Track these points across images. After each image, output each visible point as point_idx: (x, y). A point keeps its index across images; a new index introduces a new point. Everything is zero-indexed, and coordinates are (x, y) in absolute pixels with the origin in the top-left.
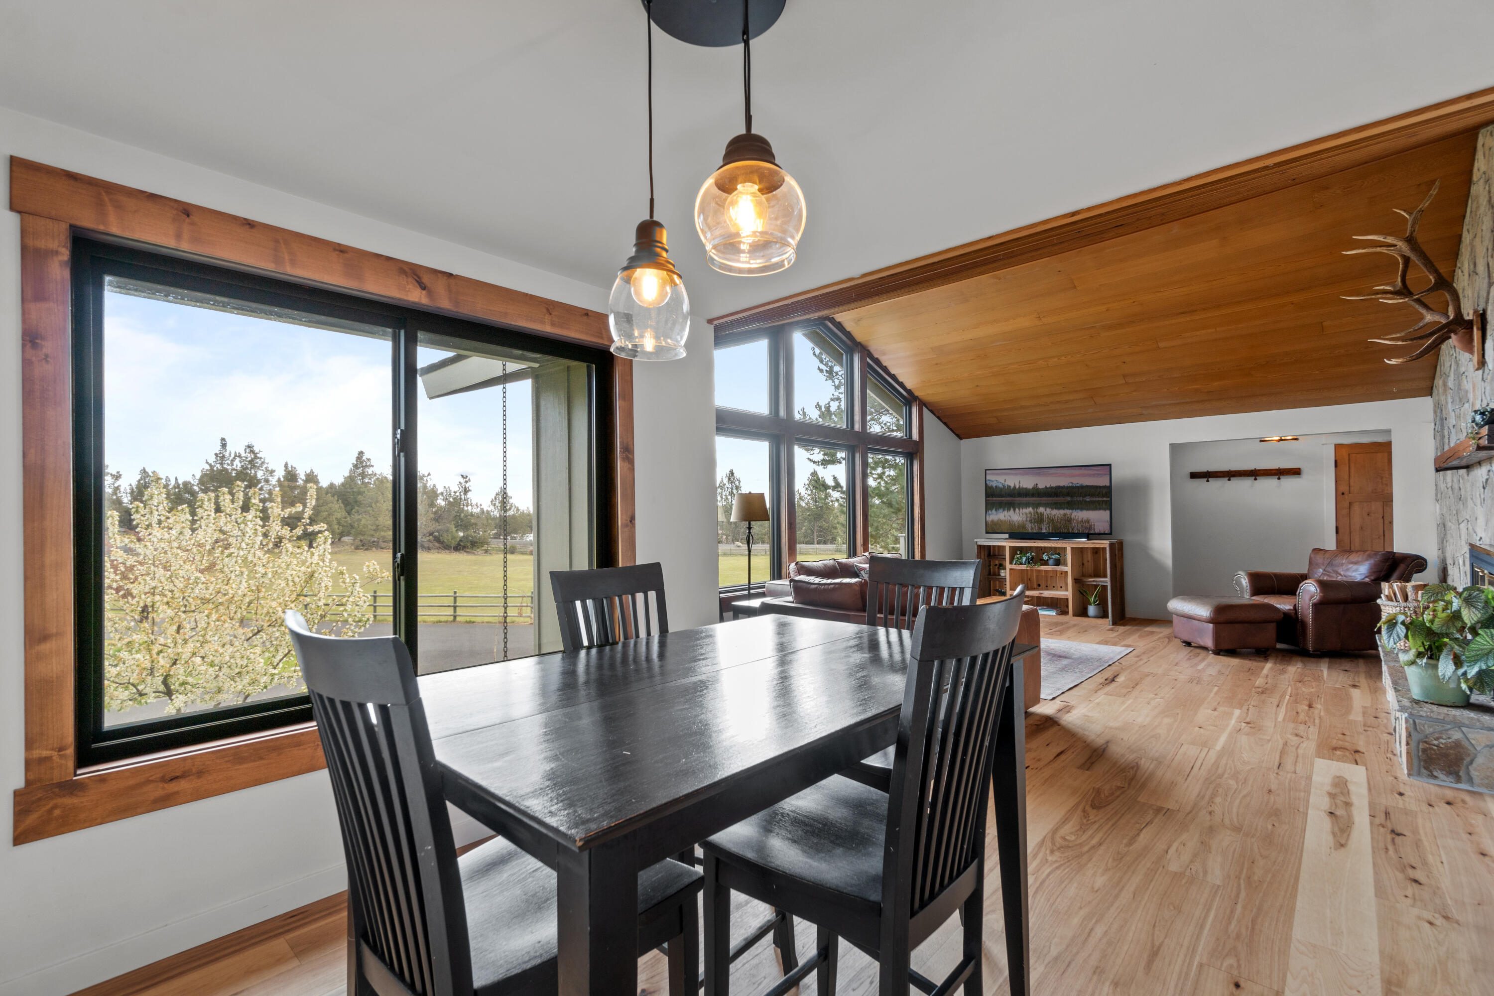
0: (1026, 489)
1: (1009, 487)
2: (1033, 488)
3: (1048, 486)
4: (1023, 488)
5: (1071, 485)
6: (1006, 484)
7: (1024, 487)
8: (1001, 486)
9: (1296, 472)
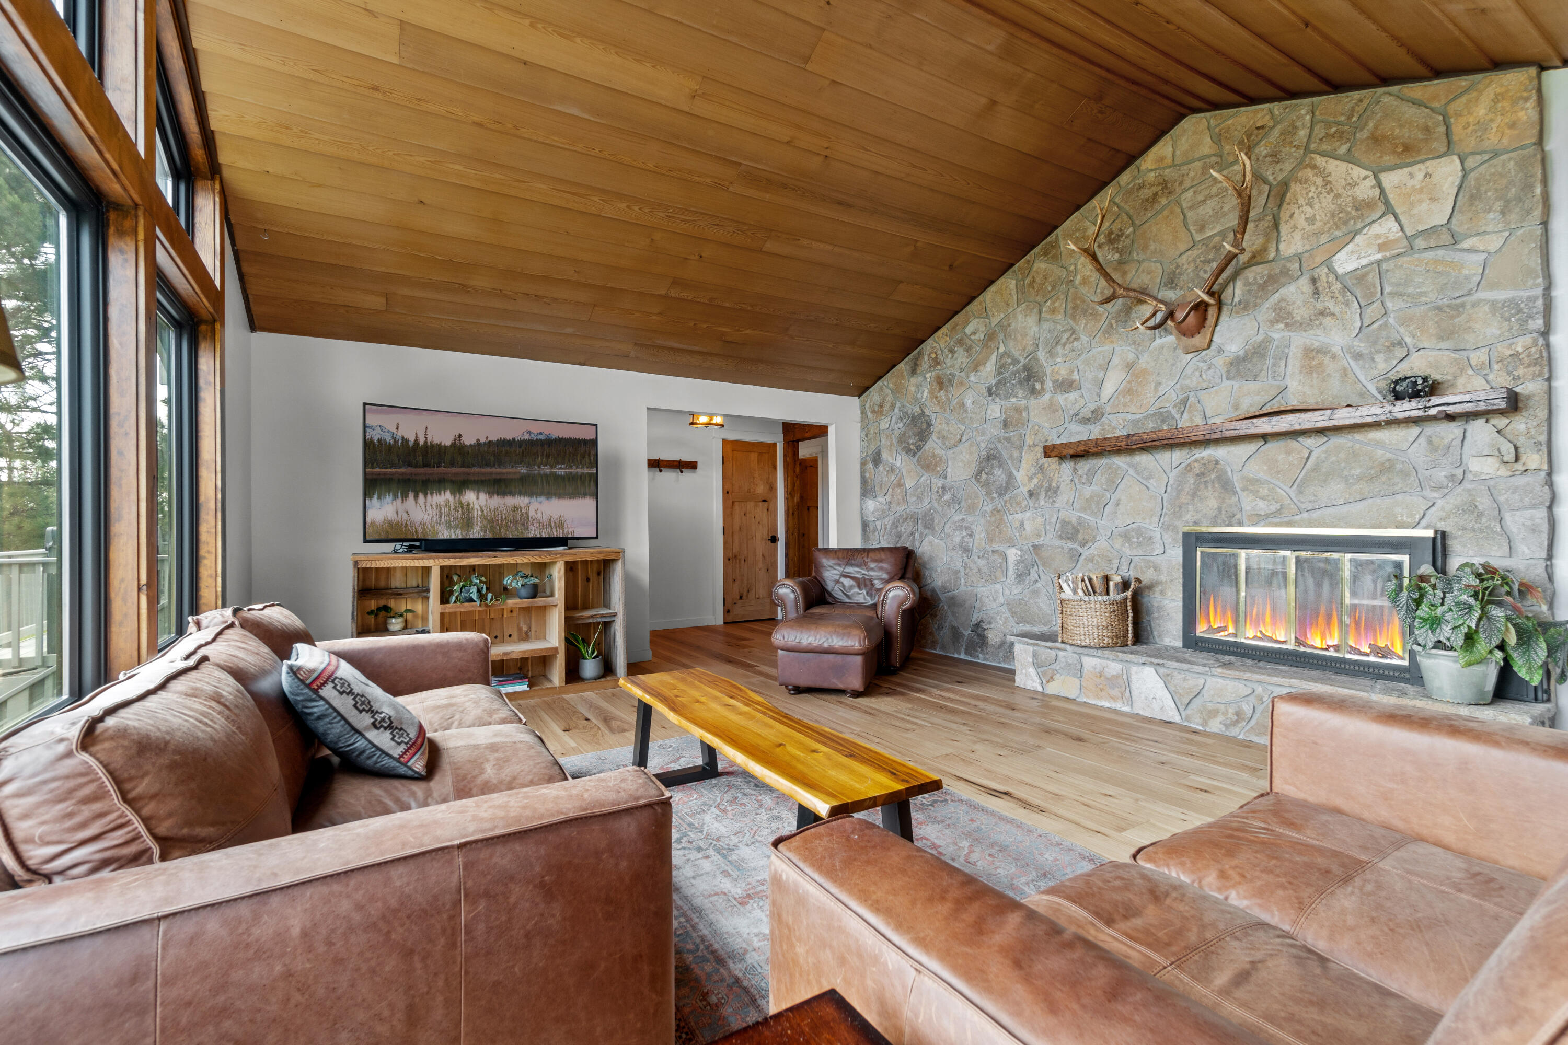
0: (439, 446)
1: (405, 441)
2: (453, 445)
3: (482, 440)
4: (432, 445)
5: (527, 437)
6: (400, 434)
7: (436, 441)
8: (389, 439)
9: (692, 466)
